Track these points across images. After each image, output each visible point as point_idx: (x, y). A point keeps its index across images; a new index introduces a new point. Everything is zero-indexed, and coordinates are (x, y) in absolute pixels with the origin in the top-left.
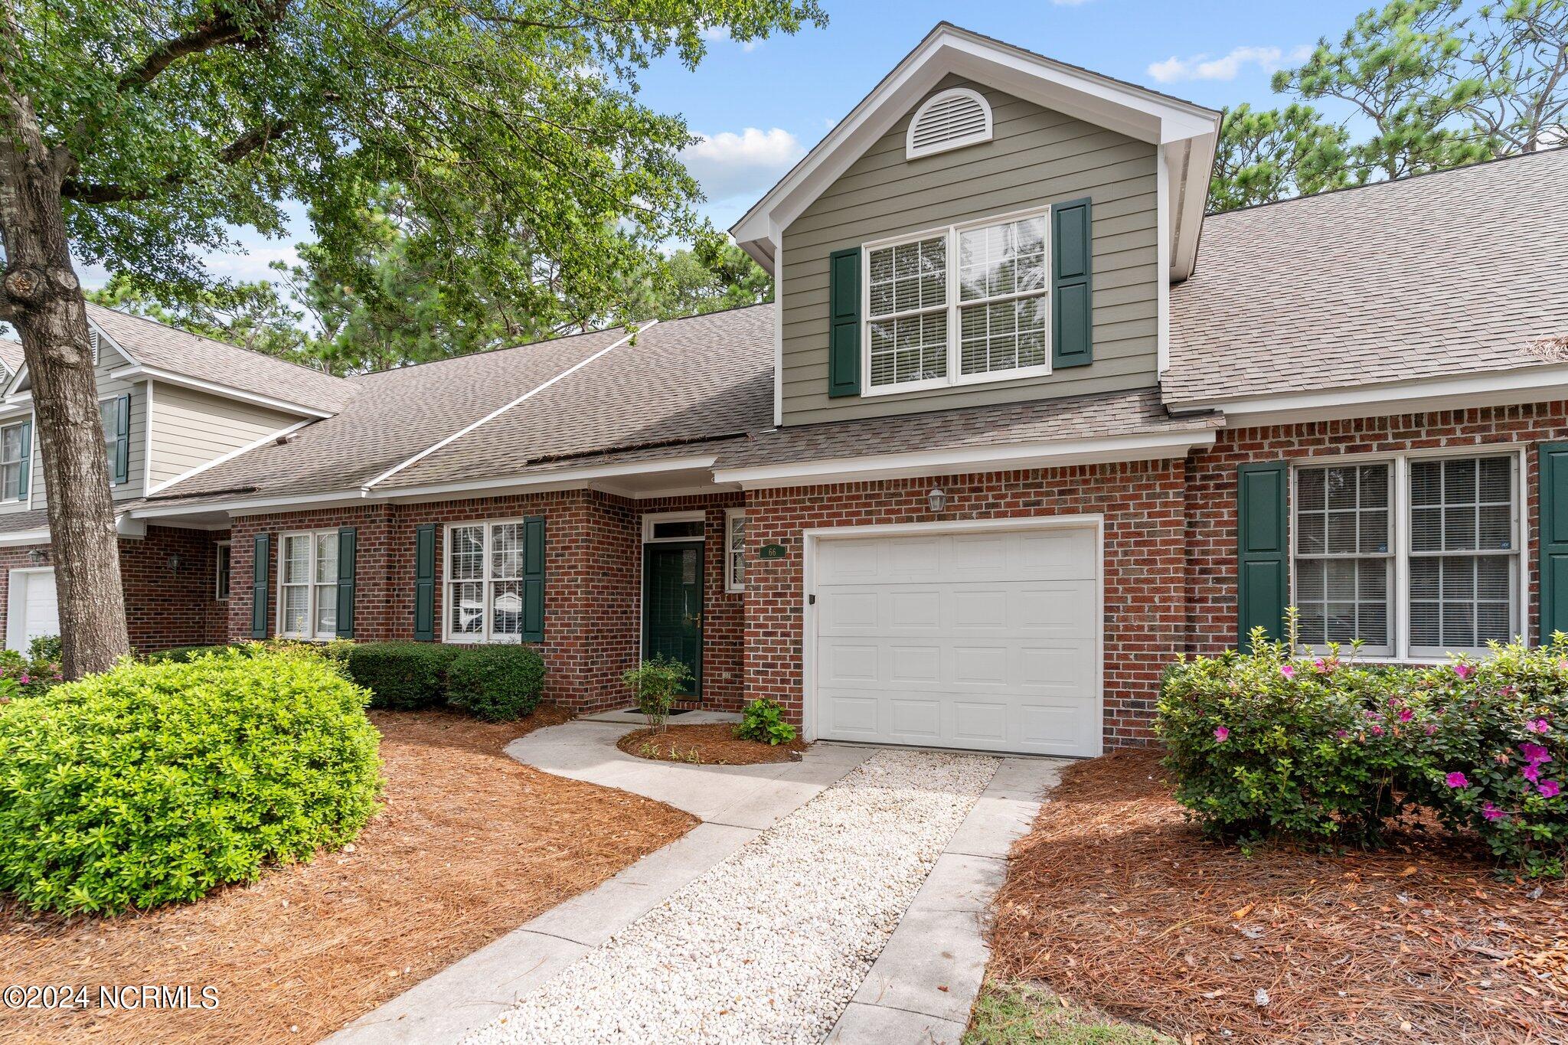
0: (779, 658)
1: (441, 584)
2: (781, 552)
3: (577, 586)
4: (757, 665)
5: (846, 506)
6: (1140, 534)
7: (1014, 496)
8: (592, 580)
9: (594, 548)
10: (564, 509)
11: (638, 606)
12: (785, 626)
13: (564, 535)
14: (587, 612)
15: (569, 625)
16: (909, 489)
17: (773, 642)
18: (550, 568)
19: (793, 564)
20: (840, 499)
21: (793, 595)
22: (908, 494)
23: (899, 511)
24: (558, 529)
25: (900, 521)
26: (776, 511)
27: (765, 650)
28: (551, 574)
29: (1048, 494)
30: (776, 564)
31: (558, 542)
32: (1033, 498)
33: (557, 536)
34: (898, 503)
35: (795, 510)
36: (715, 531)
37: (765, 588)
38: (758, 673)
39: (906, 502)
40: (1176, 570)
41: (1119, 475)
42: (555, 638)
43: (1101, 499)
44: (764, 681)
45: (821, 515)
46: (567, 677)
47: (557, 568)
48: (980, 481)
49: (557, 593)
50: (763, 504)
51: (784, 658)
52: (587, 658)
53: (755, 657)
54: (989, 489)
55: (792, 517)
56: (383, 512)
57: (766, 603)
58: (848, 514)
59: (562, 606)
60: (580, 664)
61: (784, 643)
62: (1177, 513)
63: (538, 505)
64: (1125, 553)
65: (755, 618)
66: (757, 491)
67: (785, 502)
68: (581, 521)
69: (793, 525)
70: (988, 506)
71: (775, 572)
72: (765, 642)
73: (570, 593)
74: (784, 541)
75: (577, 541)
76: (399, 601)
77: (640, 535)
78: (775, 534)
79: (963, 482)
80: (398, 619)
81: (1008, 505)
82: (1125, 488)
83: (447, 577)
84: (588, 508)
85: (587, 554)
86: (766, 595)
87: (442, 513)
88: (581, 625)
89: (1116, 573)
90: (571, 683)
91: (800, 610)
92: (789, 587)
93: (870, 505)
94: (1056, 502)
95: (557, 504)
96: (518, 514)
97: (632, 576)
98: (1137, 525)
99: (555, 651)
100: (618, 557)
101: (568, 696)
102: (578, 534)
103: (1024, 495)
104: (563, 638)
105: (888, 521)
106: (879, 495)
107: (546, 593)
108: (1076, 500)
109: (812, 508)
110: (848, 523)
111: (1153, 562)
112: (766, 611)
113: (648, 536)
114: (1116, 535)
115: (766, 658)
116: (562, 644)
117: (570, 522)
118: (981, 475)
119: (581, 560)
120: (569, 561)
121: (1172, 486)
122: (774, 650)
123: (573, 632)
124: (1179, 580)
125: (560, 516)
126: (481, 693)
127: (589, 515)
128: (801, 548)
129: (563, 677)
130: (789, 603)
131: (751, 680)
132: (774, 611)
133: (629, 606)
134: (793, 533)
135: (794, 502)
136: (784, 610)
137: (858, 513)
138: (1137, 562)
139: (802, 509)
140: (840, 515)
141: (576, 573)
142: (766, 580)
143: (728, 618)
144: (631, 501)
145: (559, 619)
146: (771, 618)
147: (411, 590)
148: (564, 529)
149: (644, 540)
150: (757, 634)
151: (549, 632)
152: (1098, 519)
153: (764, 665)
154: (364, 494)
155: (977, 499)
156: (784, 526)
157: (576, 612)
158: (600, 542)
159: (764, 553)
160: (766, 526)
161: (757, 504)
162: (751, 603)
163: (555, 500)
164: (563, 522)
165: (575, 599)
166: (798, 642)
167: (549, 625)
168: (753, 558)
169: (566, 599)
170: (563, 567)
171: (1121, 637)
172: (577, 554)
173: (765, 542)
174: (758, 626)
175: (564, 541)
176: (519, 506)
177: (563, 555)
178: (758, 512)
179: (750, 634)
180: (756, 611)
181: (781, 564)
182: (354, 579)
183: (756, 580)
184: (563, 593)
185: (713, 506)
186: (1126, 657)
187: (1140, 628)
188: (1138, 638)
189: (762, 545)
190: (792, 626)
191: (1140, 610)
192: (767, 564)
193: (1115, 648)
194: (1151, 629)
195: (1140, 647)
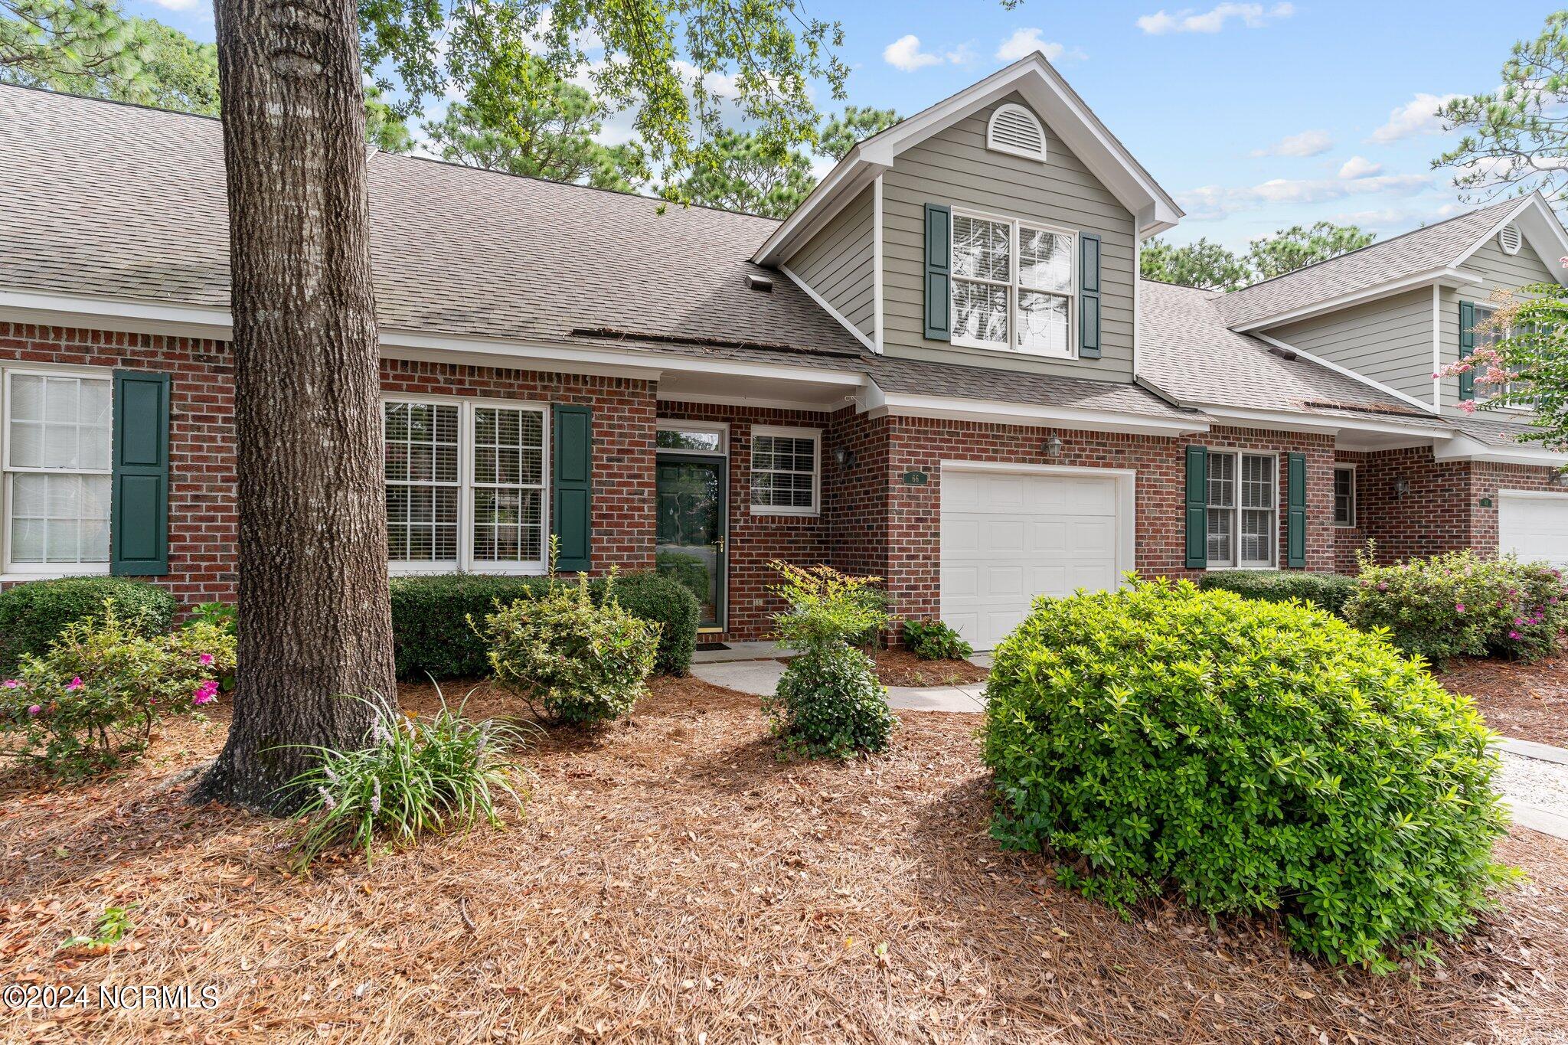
0: (921, 580)
2: (923, 479)
3: (644, 501)
4: (901, 587)
5: (977, 443)
6: (1155, 486)
7: (1091, 450)
10: (621, 402)
12: (926, 550)
13: (622, 435)
15: (632, 549)
17: (916, 565)
18: (599, 475)
19: (933, 491)
20: (972, 435)
21: (933, 520)
23: (1017, 452)
24: (611, 426)
25: (1018, 461)
26: (919, 439)
27: (908, 573)
28: (601, 483)
29: (1110, 452)
30: (918, 491)
31: (612, 443)
32: (1101, 454)
33: (610, 434)
34: (1016, 445)
35: (935, 440)
37: (909, 513)
38: (902, 595)
39: (1022, 446)
41: (1146, 444)
43: (1136, 459)
44: (909, 603)
45: (957, 449)
47: (611, 475)
49: (611, 508)
50: (907, 431)
51: (926, 580)
53: (899, 580)
54: (1077, 443)
55: (933, 448)
57: (909, 527)
58: (964, 449)
59: (619, 525)
61: (926, 565)
63: (577, 390)
64: (1148, 499)
65: (898, 543)
66: (901, 418)
67: (926, 432)
68: (648, 420)
69: (932, 455)
70: (1075, 456)
71: (917, 498)
72: (908, 565)
73: (631, 509)
75: (644, 445)
78: (917, 462)
81: (1088, 457)
82: (1148, 453)
84: (654, 405)
85: (655, 461)
86: (909, 520)
89: (1143, 512)
91: (938, 535)
92: (930, 513)
93: (996, 444)
94: (1114, 458)
95: (610, 393)
96: (543, 398)
98: (1155, 480)
103: (1096, 450)
105: (1010, 460)
106: (1002, 436)
107: (593, 508)
108: (1124, 458)
109: (951, 441)
110: (979, 458)
111: (1162, 506)
112: (909, 535)
114: (1142, 486)
115: (909, 580)
117: (632, 419)
119: (648, 469)
121: (1171, 455)
122: (916, 572)
123: (636, 557)
124: (1173, 519)
125: (615, 410)
127: (654, 413)
128: (939, 477)
130: (929, 528)
131: (895, 603)
132: (916, 535)
134: (933, 463)
135: (935, 433)
136: (925, 535)
137: (987, 450)
138: (1154, 505)
139: (941, 441)
140: (973, 450)
141: (641, 484)
142: (909, 505)
143: (758, 541)
145: (615, 541)
146: (914, 542)
148: (621, 427)
150: (900, 558)
151: (601, 557)
152: (1133, 473)
153: (908, 588)
159: (908, 478)
160: (910, 453)
161: (901, 430)
162: (894, 527)
163: (605, 388)
164: (620, 418)
165: (640, 516)
166: (937, 565)
167: (599, 549)
168: (896, 482)
169: (626, 517)
170: (621, 476)
171: (1146, 557)
172: (643, 460)
173: (908, 468)
174: (901, 550)
175: (622, 443)
176: (545, 388)
177: (619, 460)
178: (901, 438)
179: (895, 557)
180: (899, 535)
181: (923, 491)
182: (170, 468)
183: (900, 505)
184: (621, 509)
185: (740, 420)
186: (1148, 571)
187: (1155, 550)
188: (1154, 557)
189: (906, 471)
190: (932, 550)
191: (1155, 538)
192: (909, 490)
193: (1143, 565)
194: (1161, 551)
195: (1155, 564)
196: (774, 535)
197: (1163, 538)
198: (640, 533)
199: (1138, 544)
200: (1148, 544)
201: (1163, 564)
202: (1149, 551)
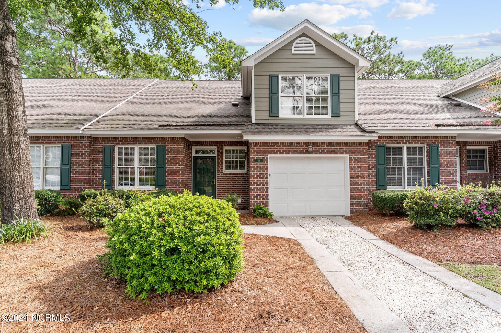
0: (261, 192)
2: (262, 161)
3: (180, 170)
4: (254, 195)
5: (282, 148)
6: (358, 160)
7: (328, 149)
10: (174, 143)
12: (263, 183)
13: (174, 152)
15: (176, 183)
17: (259, 188)
18: (168, 163)
19: (266, 165)
20: (280, 146)
21: (265, 174)
22: (300, 146)
23: (298, 151)
24: (171, 150)
25: (298, 153)
26: (260, 149)
27: (257, 190)
28: (168, 165)
29: (337, 149)
30: (260, 164)
31: (171, 154)
32: (333, 150)
33: (171, 152)
34: (297, 149)
35: (266, 149)
36: (220, 153)
37: (257, 171)
38: (255, 197)
39: (300, 149)
40: (366, 169)
41: (353, 145)
42: (170, 187)
43: (349, 151)
44: (257, 199)
45: (275, 151)
47: (171, 163)
48: (320, 144)
49: (171, 172)
50: (256, 146)
51: (263, 192)
53: (253, 192)
54: (322, 146)
55: (265, 151)
57: (257, 176)
58: (283, 151)
59: (173, 176)
61: (263, 188)
62: (366, 155)
63: (162, 141)
64: (355, 165)
65: (253, 180)
66: (254, 142)
67: (263, 146)
68: (181, 148)
69: (265, 153)
70: (322, 151)
71: (260, 167)
72: (257, 188)
73: (176, 172)
74: (262, 158)
75: (179, 154)
76: (94, 174)
77: (191, 153)
78: (260, 155)
79: (315, 144)
81: (327, 151)
82: (354, 148)
83: (116, 165)
84: (183, 143)
86: (257, 174)
87: (115, 141)
89: (353, 169)
91: (267, 178)
92: (264, 171)
93: (289, 149)
94: (339, 151)
95: (171, 141)
96: (153, 144)
97: (190, 167)
98: (358, 158)
102: (180, 152)
103: (331, 148)
104: (174, 187)
105: (295, 153)
106: (292, 146)
107: (166, 172)
108: (343, 151)
109: (272, 148)
110: (283, 153)
111: (361, 167)
112: (257, 178)
114: (352, 160)
115: (257, 192)
116: (173, 190)
117: (177, 148)
118: (320, 143)
119: (181, 161)
120: (176, 161)
121: (365, 149)
122: (260, 190)
123: (178, 185)
124: (367, 171)
125: (172, 145)
127: (184, 146)
128: (268, 160)
130: (264, 176)
131: (252, 199)
132: (260, 178)
134: (265, 156)
135: (266, 146)
136: (263, 178)
137: (286, 151)
138: (357, 167)
139: (268, 148)
140: (280, 151)
141: (179, 165)
142: (257, 169)
143: (225, 181)
144: (190, 142)
145: (172, 181)
146: (259, 181)
147: (100, 170)
148: (174, 150)
149: (193, 155)
150: (254, 185)
152: (348, 156)
153: (257, 195)
154: (81, 132)
155: (319, 149)
156: (263, 153)
158: (185, 155)
159: (256, 161)
160: (257, 153)
161: (254, 146)
162: (252, 176)
164: (173, 148)
165: (179, 174)
166: (267, 188)
167: (168, 183)
168: (252, 162)
169: (175, 174)
170: (174, 163)
171: (354, 185)
172: (179, 159)
173: (257, 158)
174: (254, 183)
175: (174, 154)
176: (154, 141)
177: (173, 159)
178: (254, 149)
179: (252, 185)
180: (253, 178)
181: (262, 165)
182: (71, 165)
183: (253, 169)
184: (174, 172)
185: (220, 145)
186: (355, 190)
187: (358, 183)
188: (358, 185)
189: (256, 159)
190: (265, 183)
191: (358, 178)
192: (257, 164)
193: (353, 188)
194: (361, 183)
195: (358, 188)
196: (231, 179)
197: (362, 178)
198: (179, 179)
199: (350, 181)
200: (355, 181)
201: (362, 188)
202: (355, 183)
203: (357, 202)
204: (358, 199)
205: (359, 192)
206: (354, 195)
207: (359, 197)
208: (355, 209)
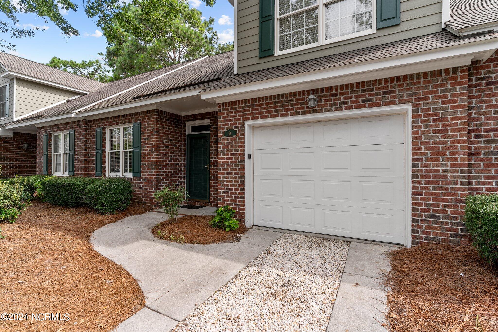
0: (234, 185)
1: (105, 152)
2: (234, 133)
3: (153, 152)
4: (224, 189)
5: (265, 108)
6: (436, 115)
7: (356, 97)
8: (160, 150)
9: (160, 136)
10: (148, 119)
11: (184, 161)
12: (236, 170)
13: (148, 130)
14: (157, 164)
15: (150, 169)
16: (297, 97)
17: (231, 178)
18: (143, 145)
19: (240, 139)
20: (262, 105)
21: (240, 154)
22: (297, 100)
23: (292, 109)
24: (146, 128)
25: (292, 114)
26: (232, 112)
27: (227, 181)
28: (143, 147)
29: (376, 94)
30: (232, 139)
31: (146, 133)
32: (367, 97)
33: (145, 130)
34: (292, 105)
35: (240, 112)
36: (214, 128)
37: (227, 151)
38: (224, 193)
39: (296, 104)
40: (462, 136)
41: (422, 80)
42: (145, 175)
43: (410, 95)
44: (227, 197)
45: (253, 114)
46: (150, 192)
47: (146, 144)
48: (336, 90)
49: (145, 155)
50: (226, 110)
51: (236, 186)
52: (157, 184)
53: (223, 185)
54: (342, 94)
55: (239, 116)
56: (83, 123)
57: (227, 158)
58: (266, 112)
59: (147, 161)
60: (154, 187)
61: (236, 178)
62: (462, 100)
63: (138, 117)
64: (427, 126)
65: (223, 166)
66: (223, 103)
67: (236, 108)
68: (154, 124)
69: (239, 119)
70: (341, 104)
71: (232, 143)
72: (227, 178)
73: (150, 155)
74: (235, 127)
75: (152, 132)
76: (91, 160)
77: (185, 131)
78: (231, 124)
79: (327, 91)
80: (90, 167)
81: (352, 102)
82: (426, 87)
83: (108, 149)
84: (157, 118)
85: (157, 138)
86: (227, 154)
87: (104, 122)
88: (154, 169)
89: (420, 138)
90: (151, 195)
91: (244, 162)
92: (238, 150)
93: (277, 107)
94: (382, 99)
95: (145, 116)
96: (132, 122)
97: (181, 149)
98: (435, 109)
99: (145, 180)
100: (174, 140)
101: (150, 200)
102: (153, 129)
103: (362, 96)
104: (148, 175)
105: (286, 115)
106: (282, 101)
107: (141, 156)
108: (394, 97)
109: (249, 110)
110: (266, 117)
111: (447, 131)
112: (227, 162)
113: (188, 131)
114: (420, 116)
115: (227, 185)
116: (147, 178)
117: (150, 124)
118: (337, 87)
119: (154, 141)
120: (150, 141)
121: (459, 84)
122: (231, 182)
124: (464, 142)
125: (146, 122)
126: (97, 201)
127: (157, 121)
128: (244, 131)
129: (148, 192)
130: (238, 158)
131: (221, 196)
132: (231, 162)
133: (181, 161)
134: (240, 124)
135: (240, 108)
136: (236, 162)
137: (271, 112)
138: (434, 131)
139: (244, 111)
140: (262, 113)
141: (153, 147)
142: (227, 147)
144: (180, 116)
145: (146, 167)
146: (230, 166)
147: (94, 155)
148: (148, 127)
149: (187, 133)
150: (223, 174)
151: (143, 172)
152: (408, 107)
153: (227, 189)
154: (73, 115)
155: (335, 100)
156: (236, 120)
157: (153, 164)
158: (163, 133)
159: (226, 134)
160: (227, 121)
161: (223, 110)
162: (221, 158)
163: (144, 115)
164: (148, 124)
165: (152, 158)
167: (143, 169)
168: (221, 136)
170: (148, 144)
171: (423, 177)
172: (153, 138)
173: (227, 128)
174: (224, 170)
175: (148, 133)
176: (131, 118)
177: (147, 139)
178: (223, 114)
179: (221, 174)
180: (223, 162)
181: (234, 139)
182: (74, 151)
183: (223, 147)
184: (148, 155)
185: (213, 117)
186: (427, 188)
187: (438, 171)
188: (435, 177)
189: (226, 130)
190: (240, 170)
191: (437, 160)
192: (228, 139)
193: (420, 183)
194: (444, 171)
195: (437, 183)
197: (448, 159)
199: (414, 166)
200: (426, 166)
201: (449, 183)
202: (427, 171)
203: (432, 217)
204: (434, 211)
205: (438, 194)
206: (422, 199)
207: (438, 206)
208: (424, 232)
